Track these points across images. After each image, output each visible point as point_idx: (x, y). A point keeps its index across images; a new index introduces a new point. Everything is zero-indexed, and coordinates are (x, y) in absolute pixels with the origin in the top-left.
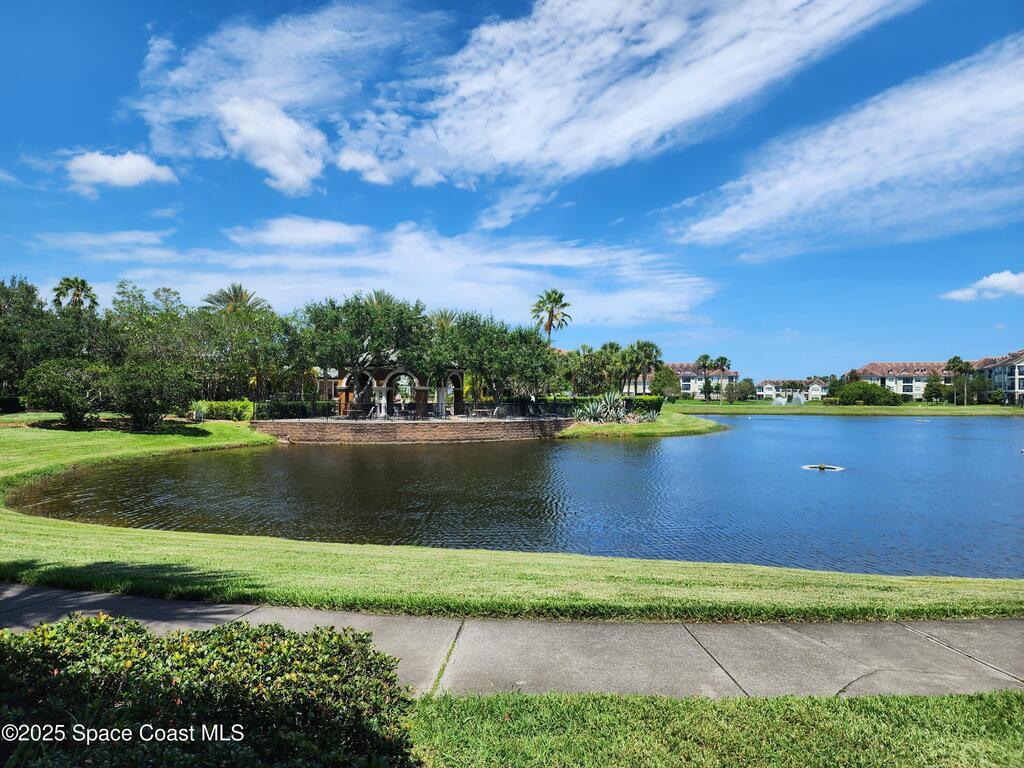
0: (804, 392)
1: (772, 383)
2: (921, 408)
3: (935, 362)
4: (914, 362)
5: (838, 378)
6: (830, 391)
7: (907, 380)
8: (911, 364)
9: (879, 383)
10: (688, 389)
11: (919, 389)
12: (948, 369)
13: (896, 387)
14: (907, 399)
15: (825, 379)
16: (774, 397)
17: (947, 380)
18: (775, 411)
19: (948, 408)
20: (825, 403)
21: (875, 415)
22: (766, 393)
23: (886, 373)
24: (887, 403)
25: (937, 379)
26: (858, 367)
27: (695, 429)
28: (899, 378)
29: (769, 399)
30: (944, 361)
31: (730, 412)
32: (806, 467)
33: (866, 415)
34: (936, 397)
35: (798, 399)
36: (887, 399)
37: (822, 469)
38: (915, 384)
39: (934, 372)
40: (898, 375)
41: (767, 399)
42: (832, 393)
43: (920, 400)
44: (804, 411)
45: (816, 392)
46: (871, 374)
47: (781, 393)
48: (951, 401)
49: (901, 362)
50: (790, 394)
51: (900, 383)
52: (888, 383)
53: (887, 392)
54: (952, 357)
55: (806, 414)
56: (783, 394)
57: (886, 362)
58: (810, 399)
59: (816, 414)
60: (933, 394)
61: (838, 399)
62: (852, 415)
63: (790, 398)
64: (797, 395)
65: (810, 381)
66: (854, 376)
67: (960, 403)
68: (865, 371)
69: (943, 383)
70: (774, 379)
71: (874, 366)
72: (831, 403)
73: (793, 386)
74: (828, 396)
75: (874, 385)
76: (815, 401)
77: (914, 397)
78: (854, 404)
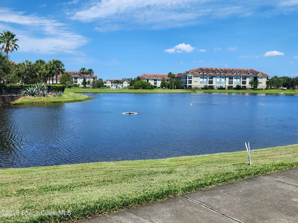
0: (121, 85)
1: (110, 81)
2: (160, 90)
3: (164, 74)
4: (158, 74)
5: (133, 79)
6: (130, 84)
7: (155, 80)
8: (157, 74)
9: (146, 81)
10: (77, 83)
11: (159, 84)
12: (168, 76)
13: (152, 83)
14: (155, 87)
15: (128, 80)
16: (110, 86)
17: (168, 80)
18: (111, 92)
19: (168, 90)
20: (129, 89)
21: (146, 93)
22: (107, 85)
23: (149, 77)
24: (149, 89)
25: (164, 80)
26: (140, 75)
27: (80, 99)
28: (153, 80)
29: (109, 87)
30: (167, 74)
31: (93, 92)
32: (124, 113)
33: (143, 93)
34: (164, 86)
35: (119, 87)
36: (149, 87)
37: (130, 114)
38: (158, 82)
39: (164, 78)
40: (152, 78)
41: (108, 87)
42: (131, 85)
43: (159, 88)
44: (121, 92)
45: (126, 84)
46: (144, 78)
47: (113, 85)
48: (169, 88)
49: (154, 74)
50: (116, 85)
51: (153, 81)
52: (149, 81)
53: (149, 84)
54: (169, 72)
55: (122, 93)
56: (114, 85)
57: (149, 74)
58: (123, 87)
59: (126, 93)
60: (163, 86)
61: (133, 87)
62: (138, 93)
63: (117, 86)
64: (119, 85)
65: (124, 80)
66: (139, 79)
67: (171, 89)
68: (142, 77)
69: (166, 81)
70: (111, 79)
71: (145, 75)
72: (131, 88)
73: (118, 82)
74: (130, 86)
75: (145, 82)
76: (125, 88)
77: (157, 87)
78: (139, 89)
